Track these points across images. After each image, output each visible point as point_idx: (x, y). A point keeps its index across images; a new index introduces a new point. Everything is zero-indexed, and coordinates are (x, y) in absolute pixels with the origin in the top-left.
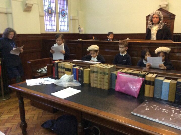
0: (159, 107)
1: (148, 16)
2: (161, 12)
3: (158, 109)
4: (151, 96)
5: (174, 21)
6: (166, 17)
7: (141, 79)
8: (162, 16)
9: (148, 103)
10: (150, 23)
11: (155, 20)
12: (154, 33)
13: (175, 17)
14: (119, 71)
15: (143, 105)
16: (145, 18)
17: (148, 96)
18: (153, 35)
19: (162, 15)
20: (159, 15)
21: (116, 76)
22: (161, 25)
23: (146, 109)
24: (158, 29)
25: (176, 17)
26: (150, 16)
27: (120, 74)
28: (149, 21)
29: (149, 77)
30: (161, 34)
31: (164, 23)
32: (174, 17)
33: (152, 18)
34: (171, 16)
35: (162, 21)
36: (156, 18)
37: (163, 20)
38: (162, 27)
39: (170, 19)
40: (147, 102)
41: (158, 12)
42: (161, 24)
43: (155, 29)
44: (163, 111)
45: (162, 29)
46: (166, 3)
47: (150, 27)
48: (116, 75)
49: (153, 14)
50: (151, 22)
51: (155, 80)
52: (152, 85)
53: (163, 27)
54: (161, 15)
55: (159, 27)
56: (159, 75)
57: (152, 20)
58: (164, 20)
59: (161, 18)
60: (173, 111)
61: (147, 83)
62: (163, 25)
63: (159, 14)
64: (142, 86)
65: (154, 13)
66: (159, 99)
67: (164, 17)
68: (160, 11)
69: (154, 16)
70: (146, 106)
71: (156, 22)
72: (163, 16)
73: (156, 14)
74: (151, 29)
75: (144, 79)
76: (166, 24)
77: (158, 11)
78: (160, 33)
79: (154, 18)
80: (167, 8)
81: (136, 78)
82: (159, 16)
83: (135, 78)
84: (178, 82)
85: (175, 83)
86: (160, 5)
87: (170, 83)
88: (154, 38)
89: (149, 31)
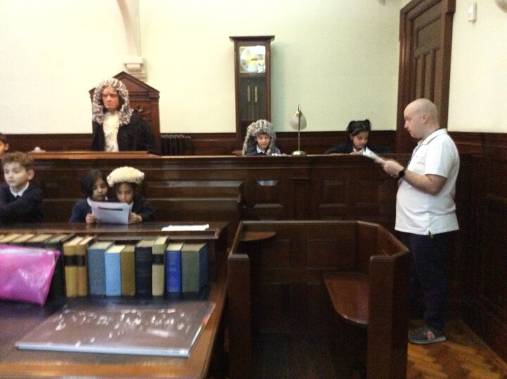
1: (92, 92)
2: (123, 82)
4: (82, 292)
5: (157, 106)
6: (137, 95)
7: (52, 255)
8: (125, 91)
10: (98, 110)
11: (109, 101)
12: (111, 133)
13: (159, 97)
16: (88, 95)
17: (75, 295)
18: (110, 139)
19: (127, 91)
20: (117, 89)
22: (126, 113)
23: (59, 328)
24: (120, 125)
25: (161, 95)
26: (96, 91)
28: (96, 102)
29: (72, 247)
30: (129, 136)
31: (133, 110)
32: (157, 96)
33: (101, 95)
34: (148, 92)
35: (126, 104)
36: (112, 95)
38: (128, 120)
39: (148, 100)
40: (67, 309)
41: (114, 82)
42: (126, 111)
43: (111, 126)
44: (99, 323)
45: (129, 124)
46: (139, 60)
47: (100, 117)
50: (100, 106)
51: (87, 252)
52: (82, 266)
54: (122, 90)
55: (120, 119)
56: (101, 238)
57: (101, 102)
58: (131, 102)
59: (124, 98)
61: (70, 261)
62: (130, 115)
63: (117, 86)
64: (57, 272)
65: (105, 84)
66: (101, 295)
68: (120, 79)
71: (114, 106)
72: (128, 94)
73: (110, 86)
74: (102, 124)
75: (58, 253)
76: (141, 112)
77: (113, 79)
78: (125, 135)
79: (106, 96)
80: (143, 72)
81: (39, 253)
82: (118, 92)
83: (37, 254)
84: (137, 249)
85: (132, 253)
86: (126, 65)
87: (121, 253)
88: (113, 147)
89: (98, 128)
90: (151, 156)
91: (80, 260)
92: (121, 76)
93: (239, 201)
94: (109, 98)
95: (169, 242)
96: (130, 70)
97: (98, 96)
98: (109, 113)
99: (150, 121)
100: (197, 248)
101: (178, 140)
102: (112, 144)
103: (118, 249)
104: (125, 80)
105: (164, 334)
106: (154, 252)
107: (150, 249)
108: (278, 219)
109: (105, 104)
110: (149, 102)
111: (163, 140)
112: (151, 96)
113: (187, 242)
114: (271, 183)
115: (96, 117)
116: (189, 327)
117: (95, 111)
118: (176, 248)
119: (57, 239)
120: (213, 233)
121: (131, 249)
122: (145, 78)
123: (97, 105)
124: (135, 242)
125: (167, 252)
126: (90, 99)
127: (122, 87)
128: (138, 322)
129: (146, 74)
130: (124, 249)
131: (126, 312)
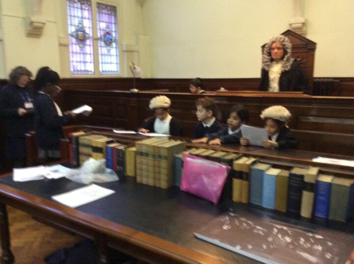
0: (251, 223)
3: (248, 228)
4: (244, 201)
6: (298, 48)
7: (225, 168)
9: (232, 215)
10: (267, 60)
11: (276, 53)
12: (275, 77)
14: (187, 153)
15: (222, 218)
17: (239, 202)
18: (273, 82)
19: (290, 44)
20: (283, 43)
21: (183, 163)
22: (288, 62)
23: (225, 227)
24: (282, 71)
26: (266, 46)
27: (189, 159)
28: (266, 54)
29: (240, 164)
31: (293, 59)
32: (314, 47)
34: (307, 45)
35: (288, 55)
36: (278, 48)
38: (289, 67)
40: (232, 212)
41: (281, 38)
42: (288, 60)
43: (276, 71)
44: (256, 232)
45: (289, 70)
46: (302, 20)
47: (268, 65)
48: (183, 159)
49: (272, 41)
50: (268, 57)
51: (250, 170)
52: (246, 180)
53: (292, 66)
54: (286, 43)
55: (283, 67)
56: (261, 161)
57: (270, 54)
59: (287, 50)
60: (276, 231)
61: (237, 175)
62: (291, 63)
63: (283, 41)
64: (228, 182)
65: (274, 40)
66: (258, 205)
67: (293, 48)
68: (286, 36)
70: (227, 220)
71: (279, 57)
72: (291, 47)
73: (278, 41)
74: (268, 71)
75: (230, 167)
79: (274, 49)
80: (304, 29)
82: (284, 45)
83: (215, 166)
84: (291, 175)
85: (285, 177)
87: (277, 176)
88: (275, 88)
91: (244, 175)
92: (287, 33)
94: (276, 51)
95: (320, 173)
96: (294, 29)
97: (267, 50)
99: (306, 67)
100: (347, 182)
102: (274, 86)
103: (275, 172)
104: (290, 36)
106: (306, 180)
107: (302, 177)
109: (273, 56)
110: (307, 52)
112: (308, 48)
115: (265, 65)
116: (336, 258)
117: (264, 61)
118: (326, 179)
121: (286, 173)
122: (305, 34)
123: (266, 56)
125: (317, 181)
127: (287, 42)
130: (280, 173)
131: (279, 227)
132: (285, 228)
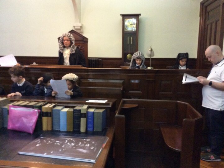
0: (53, 140)
1: (59, 38)
3: (51, 143)
4: (50, 129)
5: (87, 45)
6: (79, 40)
7: (37, 111)
8: (73, 39)
9: (42, 138)
11: (66, 43)
13: (88, 41)
14: (11, 104)
15: (36, 141)
17: (46, 130)
18: (66, 59)
19: (74, 38)
21: (8, 111)
22: (73, 48)
23: (38, 145)
24: (70, 53)
26: (60, 38)
27: (12, 108)
28: (60, 43)
29: (46, 108)
30: (74, 58)
31: (76, 47)
33: (63, 40)
34: (83, 39)
35: (73, 44)
37: (75, 43)
38: (74, 51)
39: (83, 42)
40: (42, 136)
41: (68, 34)
42: (73, 47)
43: (67, 53)
44: (55, 144)
45: (74, 53)
46: (80, 25)
47: (62, 50)
48: (8, 109)
51: (52, 110)
52: (50, 117)
53: (76, 51)
54: (72, 38)
57: (63, 43)
59: (72, 41)
60: (67, 141)
61: (44, 114)
62: (75, 49)
63: (70, 36)
64: (39, 119)
65: (64, 35)
66: (58, 130)
67: (76, 40)
69: (65, 38)
70: (39, 141)
71: (68, 45)
72: (74, 40)
73: (67, 36)
74: (63, 53)
75: (40, 110)
76: (80, 48)
77: (68, 33)
79: (65, 40)
80: (82, 30)
81: (31, 110)
82: (70, 39)
83: (30, 111)
84: (74, 110)
85: (72, 112)
86: (74, 27)
87: (67, 112)
88: (67, 63)
89: (61, 54)
90: (83, 68)
91: (49, 114)
92: (72, 32)
93: (122, 89)
94: (66, 41)
95: (89, 108)
96: (76, 29)
97: (61, 40)
98: (66, 48)
99: (84, 52)
100: (101, 111)
101: (96, 61)
102: (67, 62)
103: (66, 110)
104: (73, 33)
105: (85, 151)
106: (82, 112)
107: (80, 110)
108: (139, 99)
109: (64, 44)
110: (84, 43)
111: (89, 60)
112: (84, 41)
113: (97, 108)
114: (137, 81)
115: (60, 49)
116: (96, 148)
117: (60, 47)
118: (92, 110)
119: (39, 104)
120: (109, 104)
121: (72, 110)
122: (83, 33)
123: (61, 44)
124: (73, 107)
125: (87, 112)
126: (58, 42)
128: (73, 144)
129: (83, 31)
130: (69, 110)
131: (68, 139)
132: (72, 139)
